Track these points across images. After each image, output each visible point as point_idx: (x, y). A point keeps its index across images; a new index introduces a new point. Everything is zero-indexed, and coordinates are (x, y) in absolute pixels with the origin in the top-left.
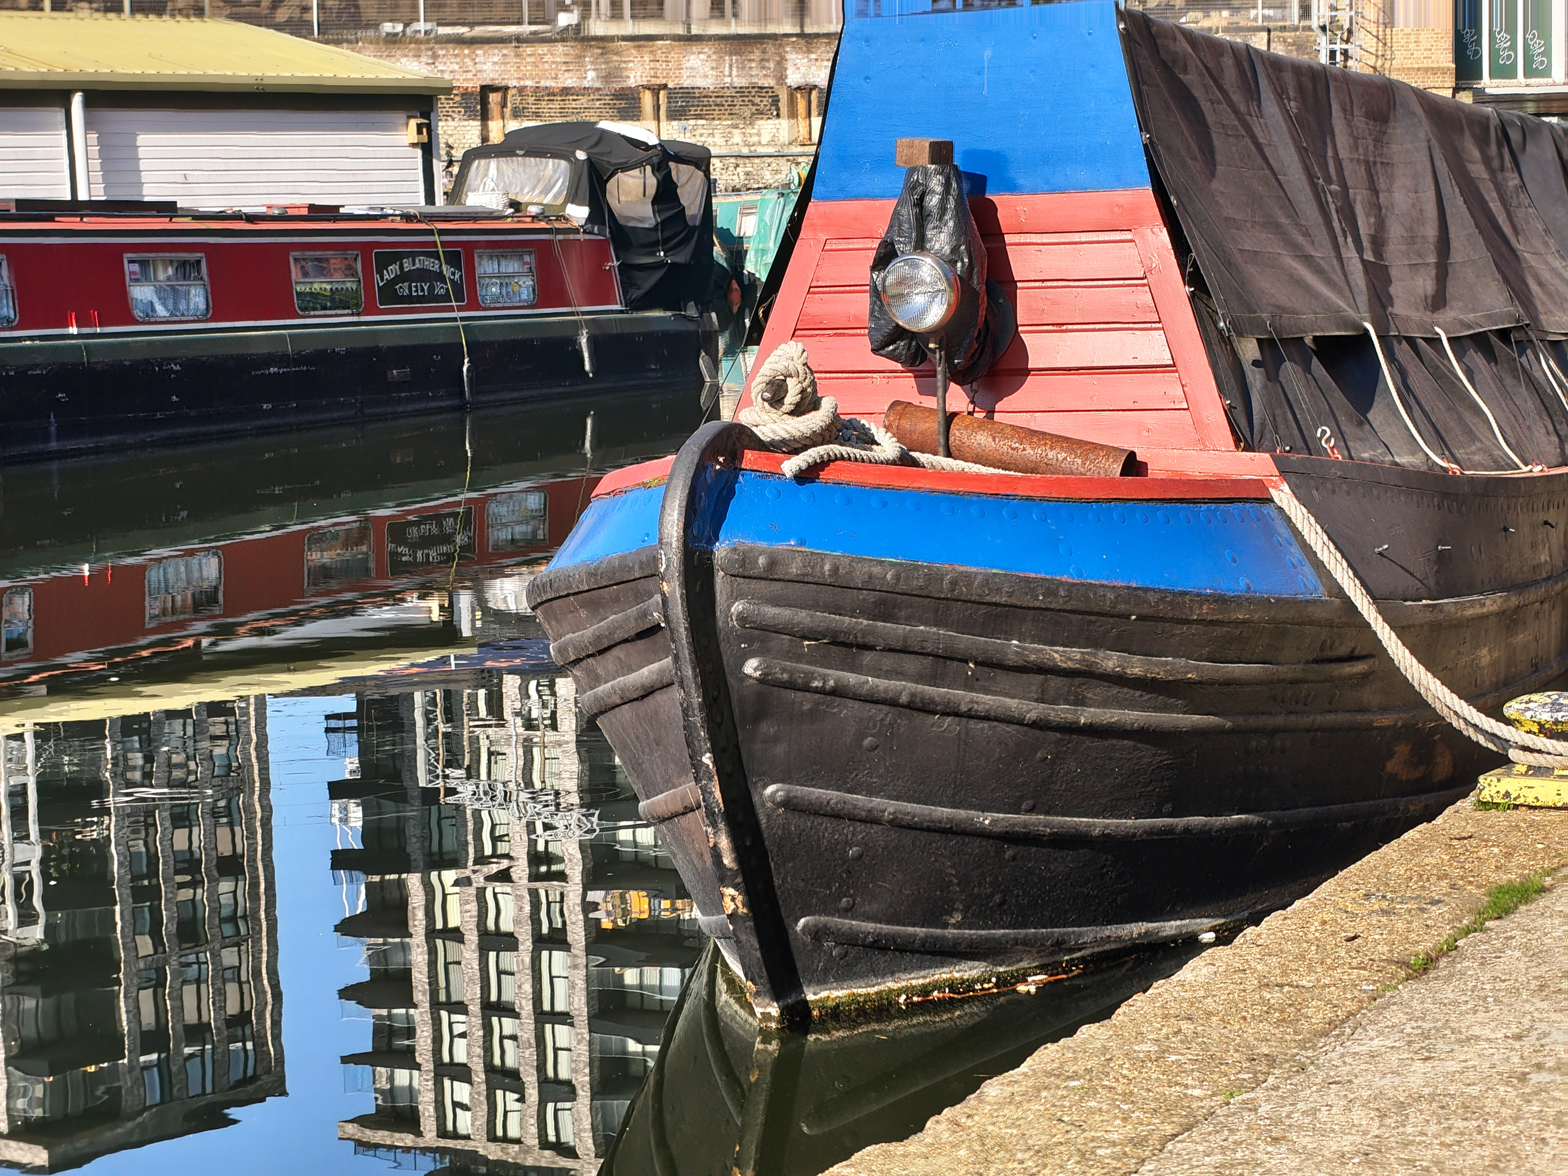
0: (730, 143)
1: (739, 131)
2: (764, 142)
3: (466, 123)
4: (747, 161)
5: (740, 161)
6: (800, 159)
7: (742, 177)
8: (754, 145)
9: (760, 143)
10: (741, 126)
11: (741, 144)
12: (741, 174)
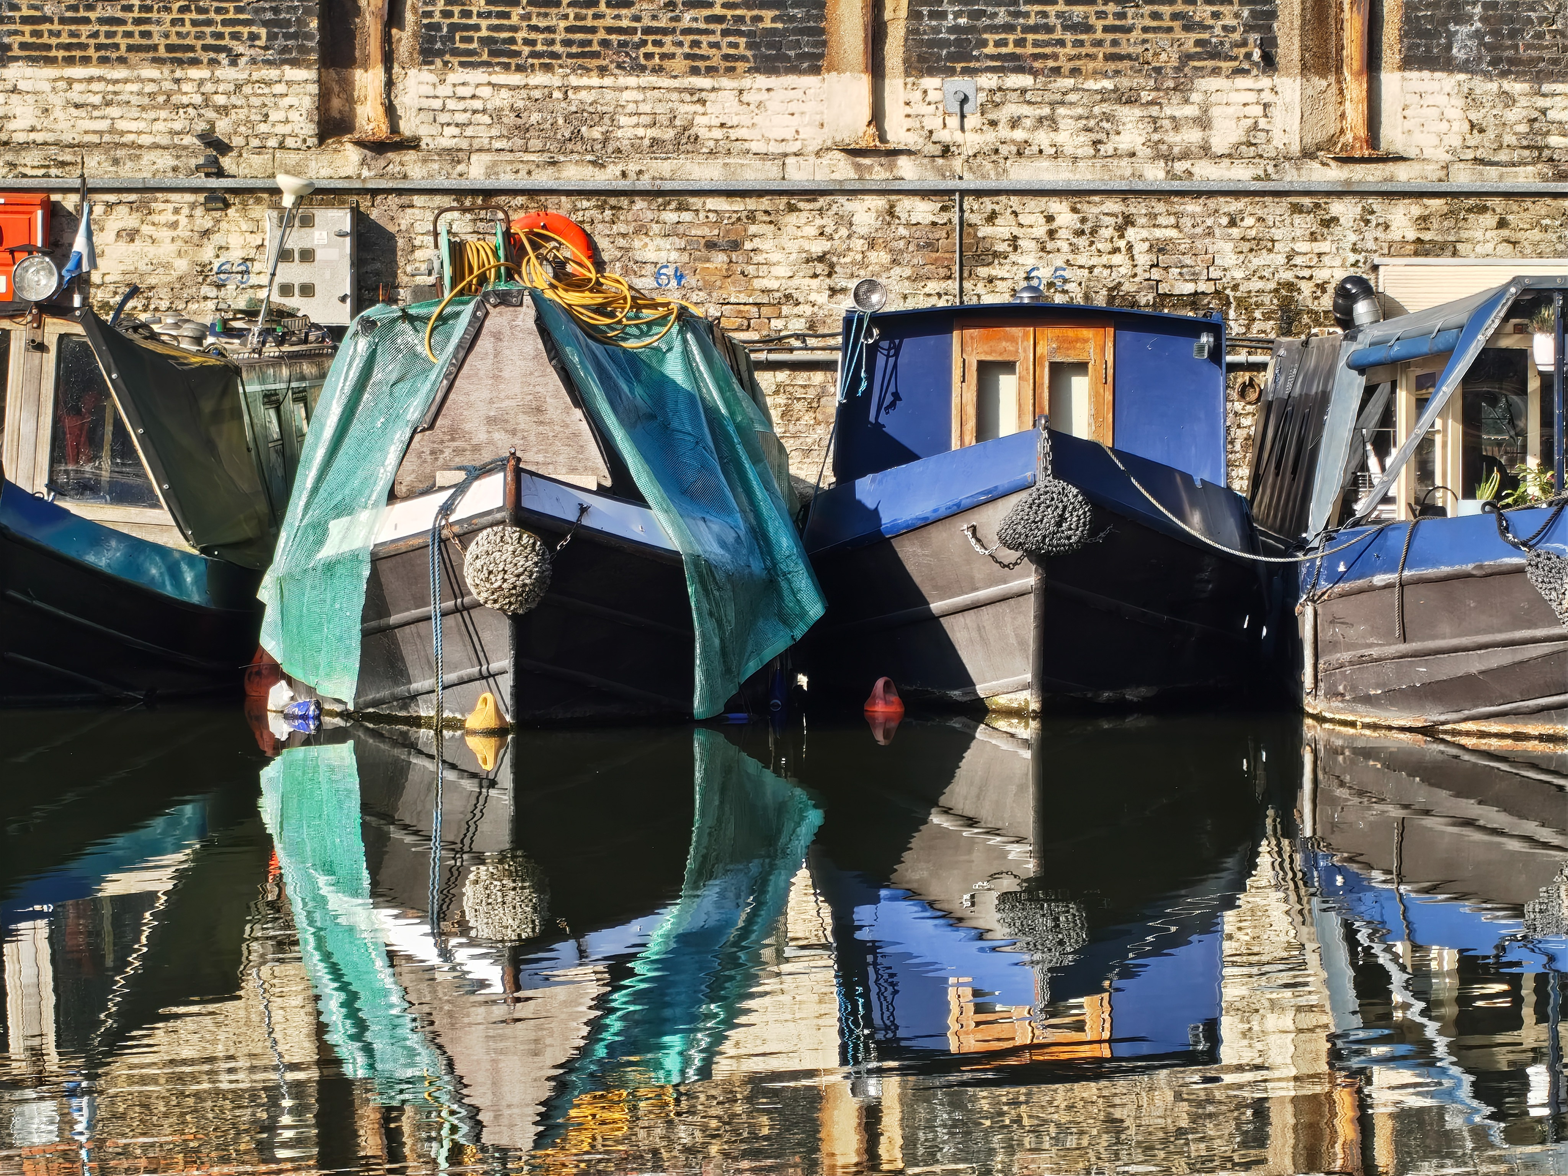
0: (1107, 149)
1: (1137, 112)
2: (1219, 145)
3: (273, 73)
4: (1160, 207)
5: (1138, 208)
6: (1337, 208)
7: (1143, 259)
8: (1185, 155)
9: (1206, 150)
10: (1145, 96)
11: (1144, 152)
12: (1140, 248)
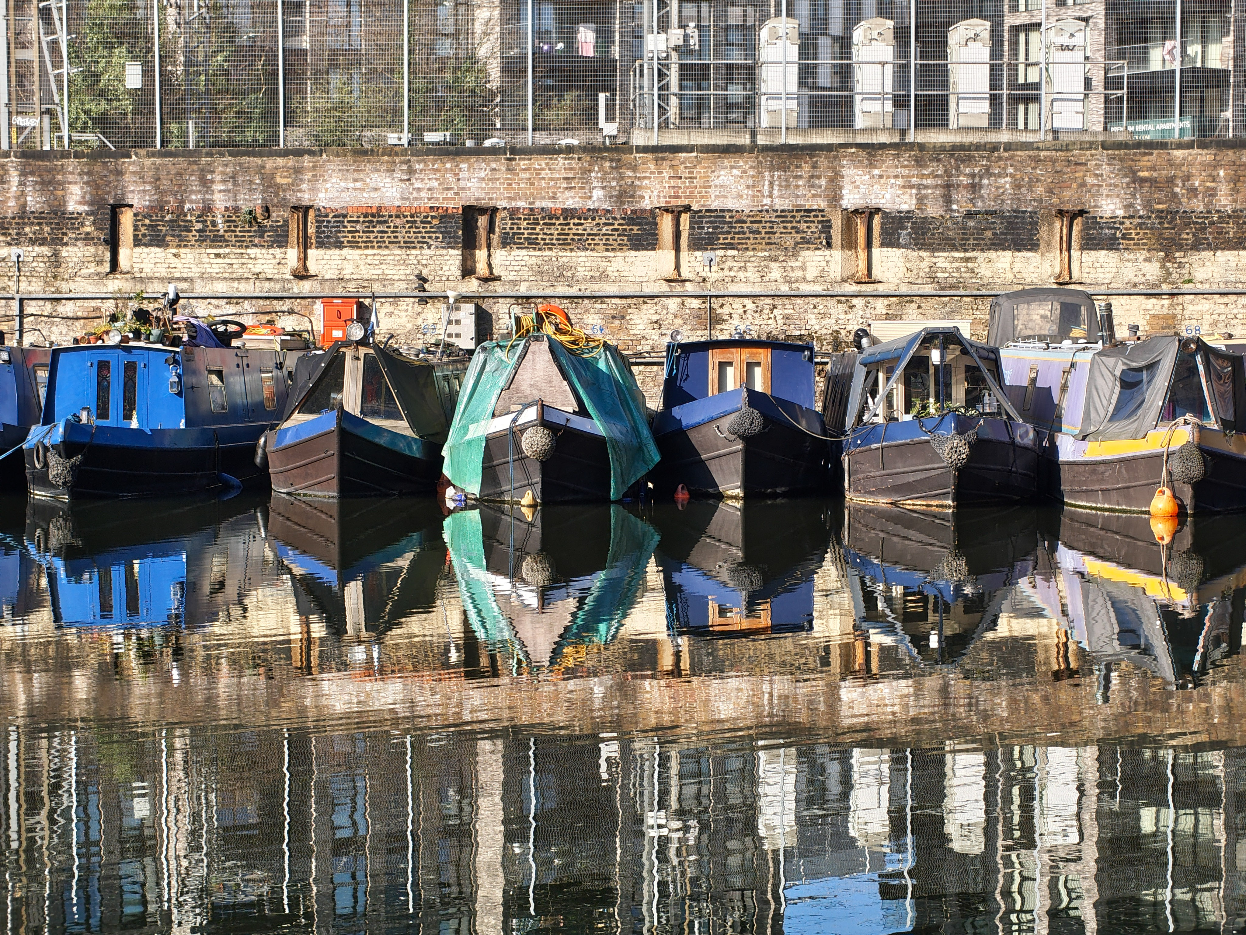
0: (766, 279)
1: (778, 264)
2: (809, 277)
3: (444, 252)
4: (787, 301)
5: (778, 302)
6: (855, 301)
7: (780, 322)
8: (796, 281)
9: (804, 279)
10: (781, 259)
11: (781, 280)
12: (779, 317)
